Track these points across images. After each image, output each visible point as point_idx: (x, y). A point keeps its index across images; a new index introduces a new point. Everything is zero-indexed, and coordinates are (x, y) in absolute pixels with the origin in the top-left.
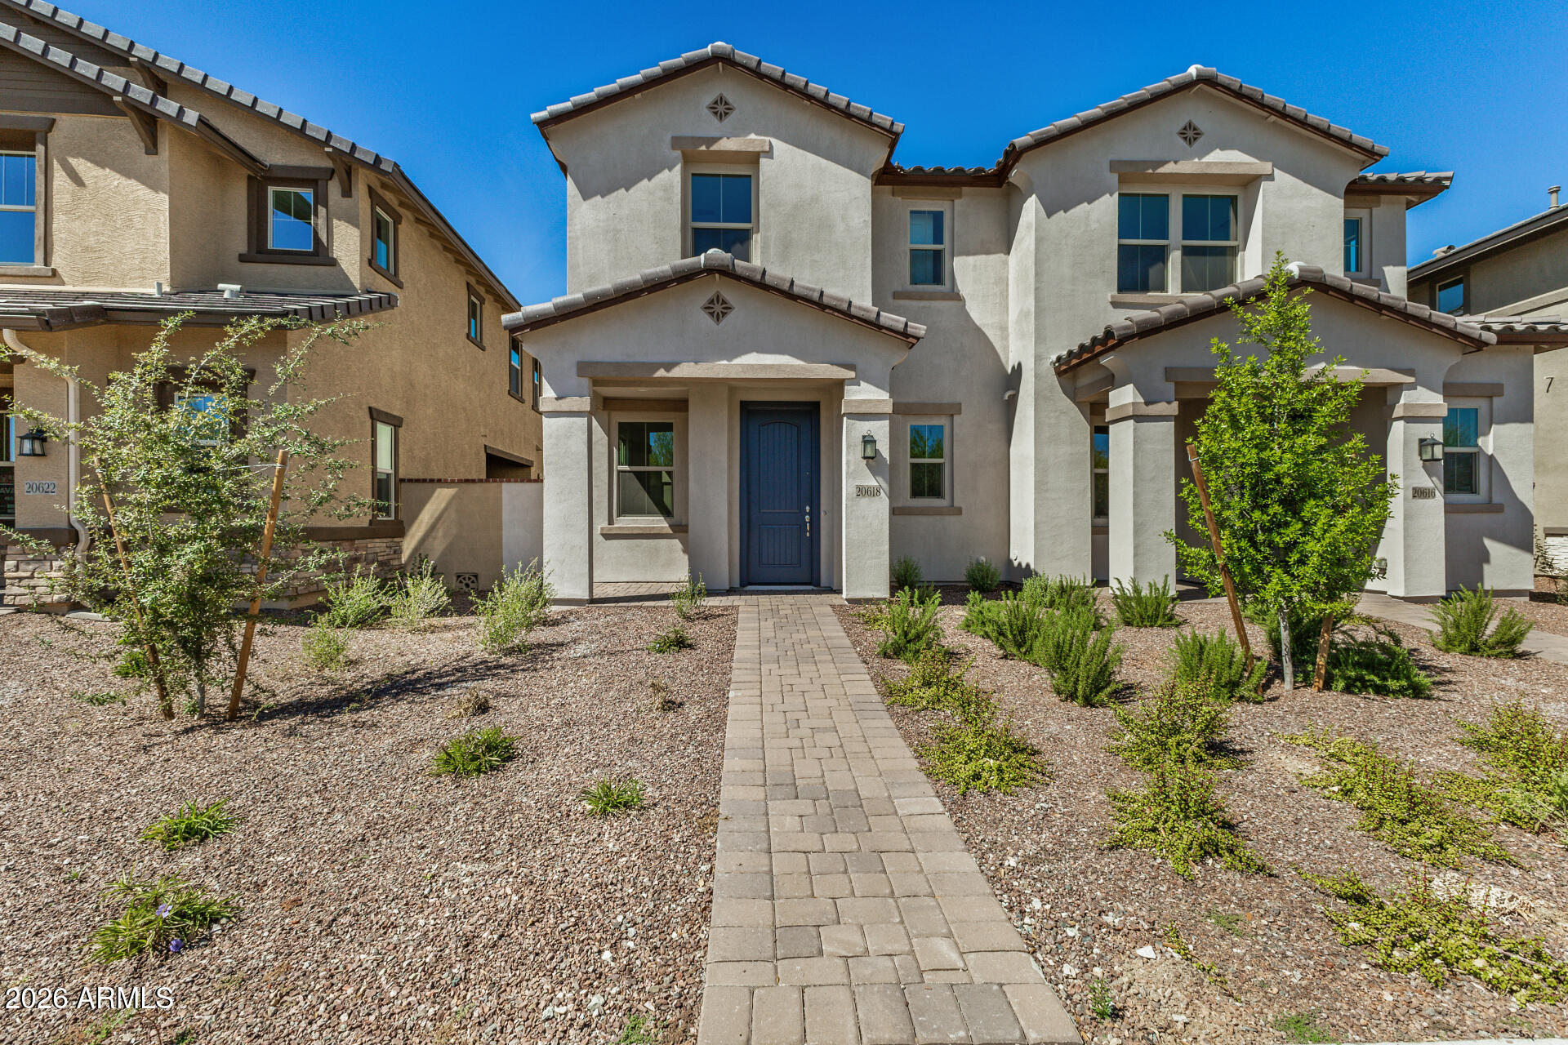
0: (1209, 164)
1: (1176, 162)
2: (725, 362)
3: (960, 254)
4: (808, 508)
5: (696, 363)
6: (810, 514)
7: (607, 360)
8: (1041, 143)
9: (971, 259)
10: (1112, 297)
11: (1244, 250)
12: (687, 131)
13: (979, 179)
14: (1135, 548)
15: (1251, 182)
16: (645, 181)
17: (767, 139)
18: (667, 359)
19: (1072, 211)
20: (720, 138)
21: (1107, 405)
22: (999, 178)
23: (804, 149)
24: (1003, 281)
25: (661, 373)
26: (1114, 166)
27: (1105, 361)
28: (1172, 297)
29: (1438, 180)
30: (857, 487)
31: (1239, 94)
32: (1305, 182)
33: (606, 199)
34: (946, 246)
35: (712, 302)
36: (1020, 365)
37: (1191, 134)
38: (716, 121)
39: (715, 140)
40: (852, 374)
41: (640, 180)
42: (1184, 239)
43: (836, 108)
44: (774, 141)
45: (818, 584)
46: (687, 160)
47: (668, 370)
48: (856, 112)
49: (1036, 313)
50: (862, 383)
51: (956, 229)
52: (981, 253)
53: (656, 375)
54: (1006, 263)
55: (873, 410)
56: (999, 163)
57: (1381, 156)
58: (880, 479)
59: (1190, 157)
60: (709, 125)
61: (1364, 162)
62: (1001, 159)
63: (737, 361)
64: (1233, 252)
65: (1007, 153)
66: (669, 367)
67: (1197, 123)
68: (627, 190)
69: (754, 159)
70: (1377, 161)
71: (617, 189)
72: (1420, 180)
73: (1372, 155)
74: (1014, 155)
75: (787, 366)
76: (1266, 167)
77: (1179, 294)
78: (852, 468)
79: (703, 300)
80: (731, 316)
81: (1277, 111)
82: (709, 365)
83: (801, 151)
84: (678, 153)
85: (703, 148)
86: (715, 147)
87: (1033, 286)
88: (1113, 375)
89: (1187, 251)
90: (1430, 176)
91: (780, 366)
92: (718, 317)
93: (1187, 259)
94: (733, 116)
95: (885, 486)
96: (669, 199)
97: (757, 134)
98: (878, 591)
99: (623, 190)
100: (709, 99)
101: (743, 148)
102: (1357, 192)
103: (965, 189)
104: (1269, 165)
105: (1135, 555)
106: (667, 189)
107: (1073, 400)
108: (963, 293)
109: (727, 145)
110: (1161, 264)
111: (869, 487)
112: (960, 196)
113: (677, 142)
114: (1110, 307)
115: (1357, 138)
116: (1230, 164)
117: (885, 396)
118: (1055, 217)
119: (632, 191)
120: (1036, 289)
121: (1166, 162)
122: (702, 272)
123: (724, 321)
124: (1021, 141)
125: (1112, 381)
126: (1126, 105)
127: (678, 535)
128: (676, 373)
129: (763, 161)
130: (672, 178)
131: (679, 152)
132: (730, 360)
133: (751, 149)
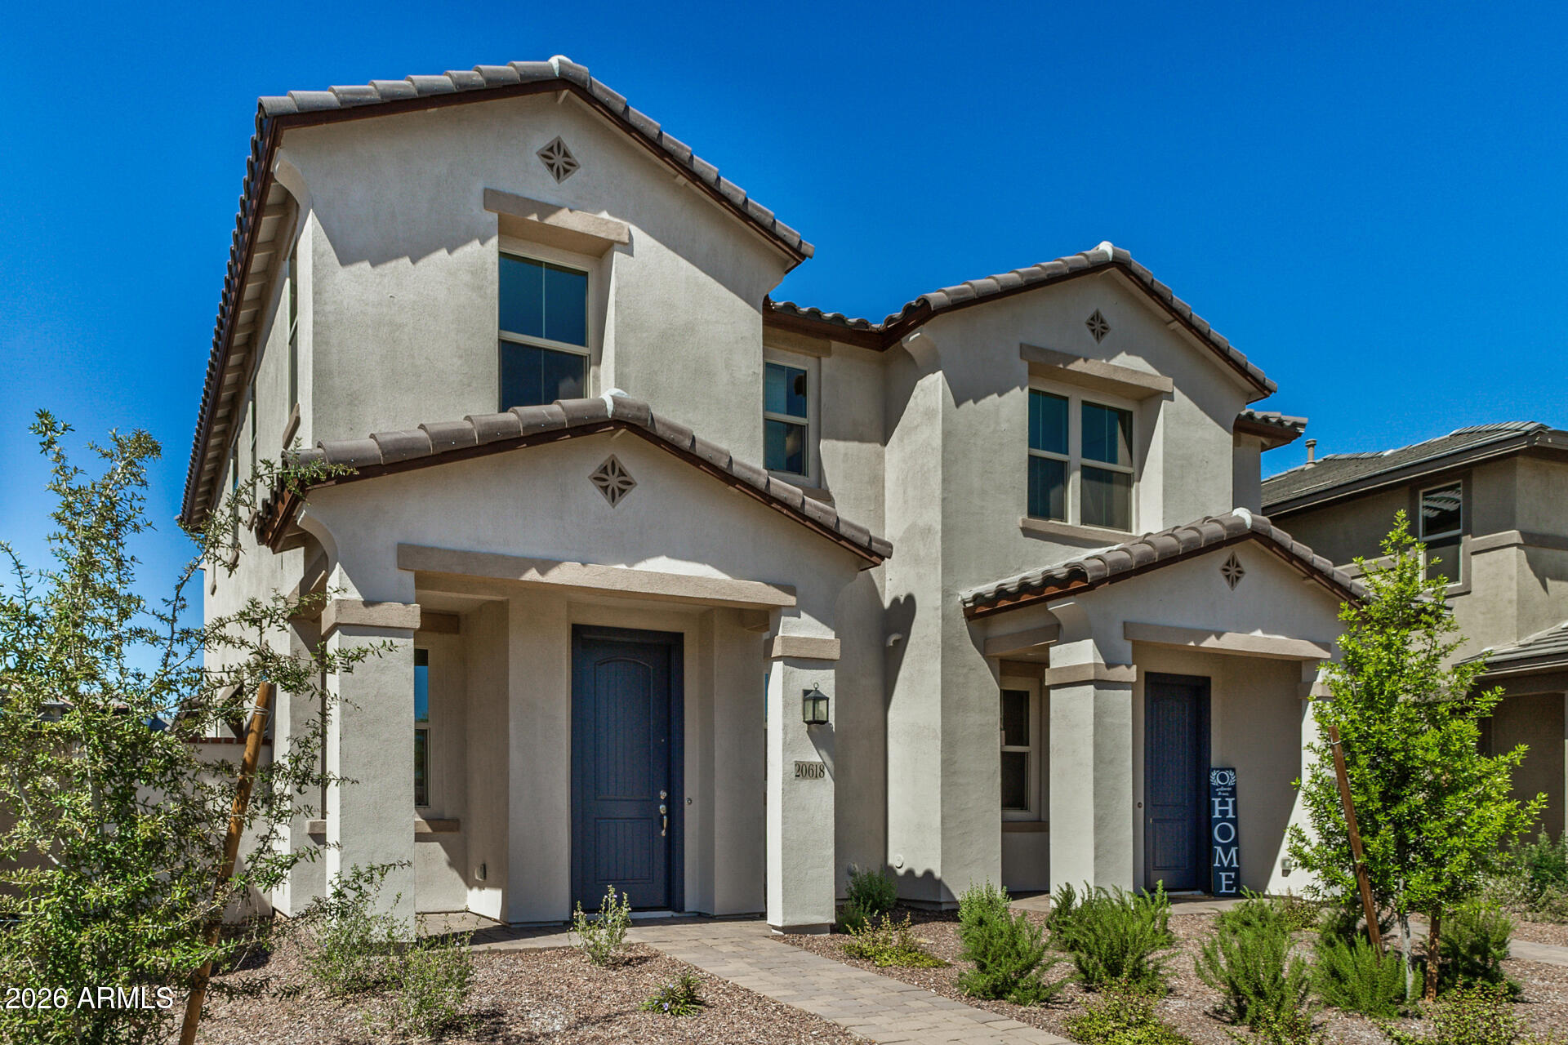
0: (1116, 368)
1: (1086, 360)
2: (623, 567)
3: (829, 437)
4: (663, 795)
5: (584, 564)
6: (667, 801)
7: (449, 546)
8: (959, 304)
9: (841, 445)
10: (1024, 521)
11: (1139, 481)
12: (506, 185)
13: (859, 335)
14: (1095, 848)
15: (1151, 398)
16: (443, 252)
17: (625, 223)
18: (539, 552)
19: (983, 402)
20: (560, 208)
21: (1046, 663)
22: (888, 339)
23: (675, 250)
24: (877, 481)
25: (532, 575)
26: (1025, 350)
27: (1054, 607)
28: (1071, 527)
29: (1295, 425)
30: (797, 764)
31: (1149, 289)
32: (1201, 409)
33: (380, 269)
34: (809, 421)
35: (604, 470)
36: (910, 599)
37: (1098, 326)
38: (551, 178)
39: (554, 209)
40: (791, 600)
41: (436, 249)
42: (1084, 456)
43: (729, 201)
44: (635, 230)
45: (681, 909)
46: (506, 230)
47: (543, 572)
48: (756, 214)
49: (943, 531)
50: (802, 614)
51: (823, 400)
52: (854, 439)
53: (524, 578)
54: (881, 457)
55: (815, 655)
56: (891, 320)
57: (1271, 391)
58: (824, 753)
59: (1098, 357)
60: (540, 185)
61: (1250, 394)
62: (898, 314)
63: (641, 567)
64: (1128, 480)
65: (909, 309)
66: (545, 566)
67: (1105, 315)
68: (414, 262)
69: (602, 250)
70: (1266, 396)
71: (397, 257)
72: (1266, 419)
73: (1263, 389)
74: (920, 313)
75: (709, 580)
76: (1166, 383)
77: (1079, 526)
78: (789, 736)
79: (592, 468)
80: (632, 495)
81: (1184, 318)
82: (602, 568)
83: (671, 253)
84: (493, 217)
85: (534, 218)
86: (551, 220)
87: (938, 493)
88: (1059, 626)
89: (1088, 473)
90: (1289, 420)
91: (700, 579)
92: (614, 495)
93: (1084, 481)
94: (576, 176)
95: (829, 763)
96: (480, 288)
97: (610, 213)
98: (821, 914)
99: (406, 260)
100: (541, 141)
101: (592, 230)
102: (1243, 428)
103: (835, 345)
104: (1170, 380)
105: (1096, 858)
106: (476, 271)
107: (984, 653)
108: (833, 491)
109: (567, 220)
110: (1061, 486)
111: (811, 764)
112: (828, 353)
113: (491, 198)
114: (1020, 535)
115: (1252, 366)
116: (1135, 372)
117: (830, 635)
118: (963, 407)
119: (421, 263)
120: (944, 500)
121: (1077, 358)
122: (608, 423)
123: (624, 502)
124: (936, 297)
125: (1058, 633)
126: (1044, 276)
127: (437, 834)
128: (555, 577)
129: (618, 257)
130: (483, 255)
131: (496, 216)
132: (630, 564)
133: (602, 235)
